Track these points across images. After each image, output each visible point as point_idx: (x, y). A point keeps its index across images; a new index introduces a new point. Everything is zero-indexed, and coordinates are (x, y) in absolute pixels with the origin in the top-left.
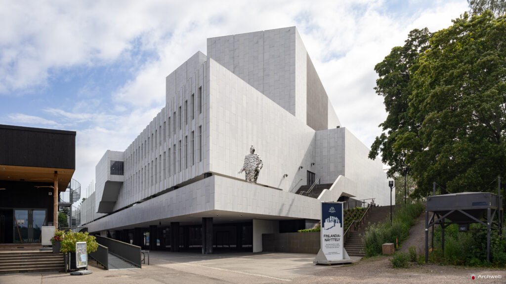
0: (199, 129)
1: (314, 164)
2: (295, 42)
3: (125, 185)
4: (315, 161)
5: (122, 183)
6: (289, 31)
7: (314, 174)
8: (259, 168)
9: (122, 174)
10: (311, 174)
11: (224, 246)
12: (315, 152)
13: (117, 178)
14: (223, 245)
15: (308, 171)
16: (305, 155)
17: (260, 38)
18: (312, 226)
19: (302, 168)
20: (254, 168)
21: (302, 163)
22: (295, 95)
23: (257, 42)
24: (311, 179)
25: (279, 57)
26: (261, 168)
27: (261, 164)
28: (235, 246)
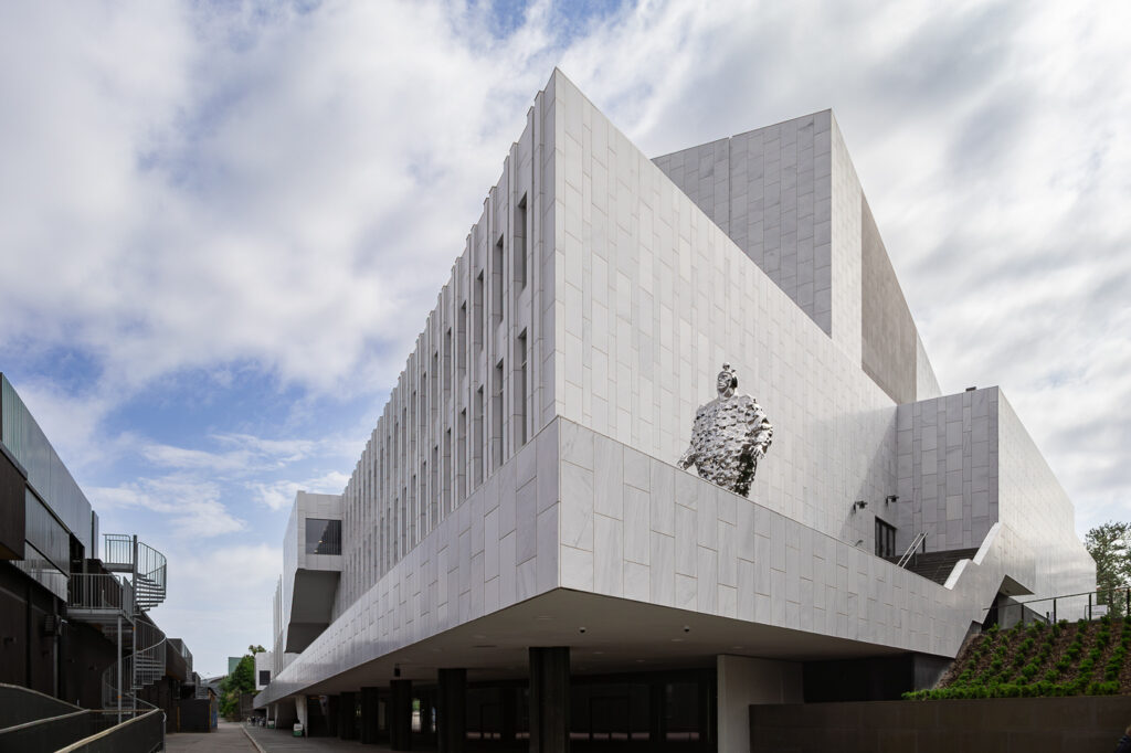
0: (519, 343)
1: (894, 499)
2: (829, 152)
3: (343, 579)
4: (896, 491)
5: (337, 575)
6: (812, 124)
7: (894, 529)
8: (760, 448)
9: (338, 551)
10: (884, 529)
11: (615, 735)
12: (896, 466)
13: (326, 563)
14: (610, 732)
15: (877, 520)
16: (870, 470)
17: (720, 160)
18: (931, 680)
19: (862, 505)
20: (736, 448)
21: (861, 491)
22: (830, 306)
23: (711, 172)
24: (884, 543)
25: (779, 203)
26: (765, 449)
27: (766, 433)
28: (646, 735)
